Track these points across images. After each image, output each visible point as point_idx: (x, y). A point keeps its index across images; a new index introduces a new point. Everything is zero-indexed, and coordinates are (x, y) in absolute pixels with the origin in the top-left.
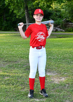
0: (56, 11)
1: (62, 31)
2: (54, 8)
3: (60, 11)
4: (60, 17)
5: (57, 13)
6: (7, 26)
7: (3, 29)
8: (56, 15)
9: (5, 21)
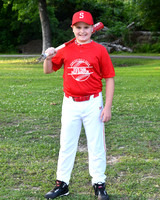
0: (113, 6)
1: (125, 51)
3: (122, 4)
5: (116, 11)
8: (113, 14)
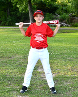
0: (63, 6)
2: (60, 2)
3: (67, 5)
4: (66, 11)
5: (64, 8)
6: (12, 21)
7: (7, 24)
8: (62, 9)
9: (9, 16)
